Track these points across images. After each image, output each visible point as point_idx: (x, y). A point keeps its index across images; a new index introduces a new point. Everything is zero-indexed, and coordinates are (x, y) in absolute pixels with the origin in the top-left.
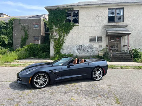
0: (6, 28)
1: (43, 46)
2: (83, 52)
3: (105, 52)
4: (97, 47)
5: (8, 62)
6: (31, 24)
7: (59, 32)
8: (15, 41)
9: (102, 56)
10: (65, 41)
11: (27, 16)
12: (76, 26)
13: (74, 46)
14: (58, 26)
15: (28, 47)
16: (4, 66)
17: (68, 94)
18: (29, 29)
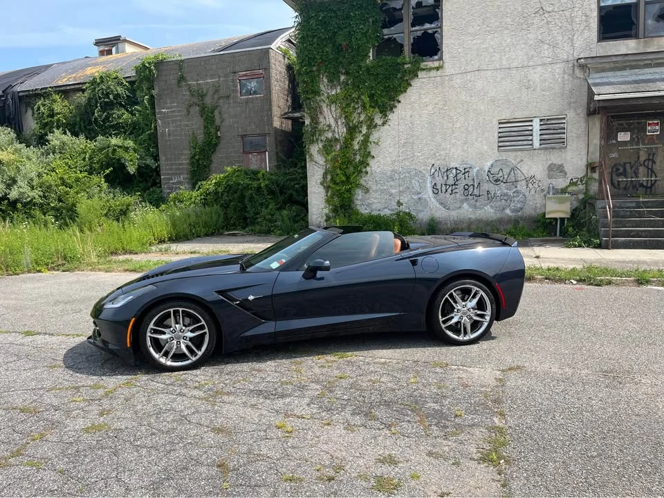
0: (132, 101)
1: (282, 180)
2: (462, 202)
3: (581, 197)
4: (538, 177)
5: (126, 252)
6: (226, 76)
7: (348, 105)
8: (167, 160)
9: (562, 220)
10: (373, 150)
11: (215, 43)
12: (430, 69)
13: (418, 173)
14: (342, 78)
15: (218, 184)
16: (100, 270)
17: (280, 403)
18: (221, 101)
